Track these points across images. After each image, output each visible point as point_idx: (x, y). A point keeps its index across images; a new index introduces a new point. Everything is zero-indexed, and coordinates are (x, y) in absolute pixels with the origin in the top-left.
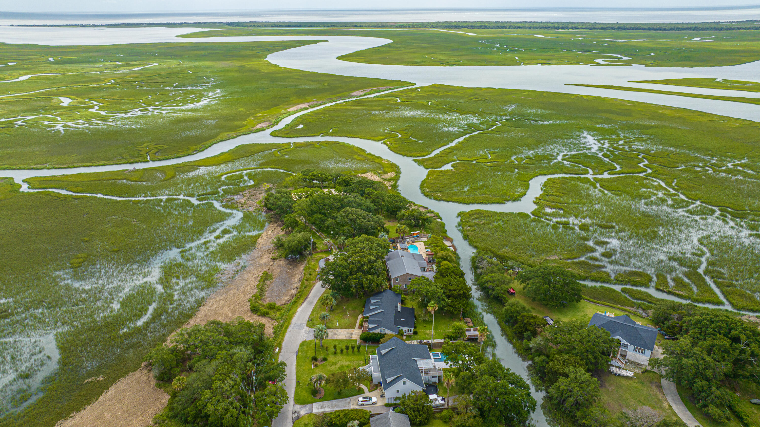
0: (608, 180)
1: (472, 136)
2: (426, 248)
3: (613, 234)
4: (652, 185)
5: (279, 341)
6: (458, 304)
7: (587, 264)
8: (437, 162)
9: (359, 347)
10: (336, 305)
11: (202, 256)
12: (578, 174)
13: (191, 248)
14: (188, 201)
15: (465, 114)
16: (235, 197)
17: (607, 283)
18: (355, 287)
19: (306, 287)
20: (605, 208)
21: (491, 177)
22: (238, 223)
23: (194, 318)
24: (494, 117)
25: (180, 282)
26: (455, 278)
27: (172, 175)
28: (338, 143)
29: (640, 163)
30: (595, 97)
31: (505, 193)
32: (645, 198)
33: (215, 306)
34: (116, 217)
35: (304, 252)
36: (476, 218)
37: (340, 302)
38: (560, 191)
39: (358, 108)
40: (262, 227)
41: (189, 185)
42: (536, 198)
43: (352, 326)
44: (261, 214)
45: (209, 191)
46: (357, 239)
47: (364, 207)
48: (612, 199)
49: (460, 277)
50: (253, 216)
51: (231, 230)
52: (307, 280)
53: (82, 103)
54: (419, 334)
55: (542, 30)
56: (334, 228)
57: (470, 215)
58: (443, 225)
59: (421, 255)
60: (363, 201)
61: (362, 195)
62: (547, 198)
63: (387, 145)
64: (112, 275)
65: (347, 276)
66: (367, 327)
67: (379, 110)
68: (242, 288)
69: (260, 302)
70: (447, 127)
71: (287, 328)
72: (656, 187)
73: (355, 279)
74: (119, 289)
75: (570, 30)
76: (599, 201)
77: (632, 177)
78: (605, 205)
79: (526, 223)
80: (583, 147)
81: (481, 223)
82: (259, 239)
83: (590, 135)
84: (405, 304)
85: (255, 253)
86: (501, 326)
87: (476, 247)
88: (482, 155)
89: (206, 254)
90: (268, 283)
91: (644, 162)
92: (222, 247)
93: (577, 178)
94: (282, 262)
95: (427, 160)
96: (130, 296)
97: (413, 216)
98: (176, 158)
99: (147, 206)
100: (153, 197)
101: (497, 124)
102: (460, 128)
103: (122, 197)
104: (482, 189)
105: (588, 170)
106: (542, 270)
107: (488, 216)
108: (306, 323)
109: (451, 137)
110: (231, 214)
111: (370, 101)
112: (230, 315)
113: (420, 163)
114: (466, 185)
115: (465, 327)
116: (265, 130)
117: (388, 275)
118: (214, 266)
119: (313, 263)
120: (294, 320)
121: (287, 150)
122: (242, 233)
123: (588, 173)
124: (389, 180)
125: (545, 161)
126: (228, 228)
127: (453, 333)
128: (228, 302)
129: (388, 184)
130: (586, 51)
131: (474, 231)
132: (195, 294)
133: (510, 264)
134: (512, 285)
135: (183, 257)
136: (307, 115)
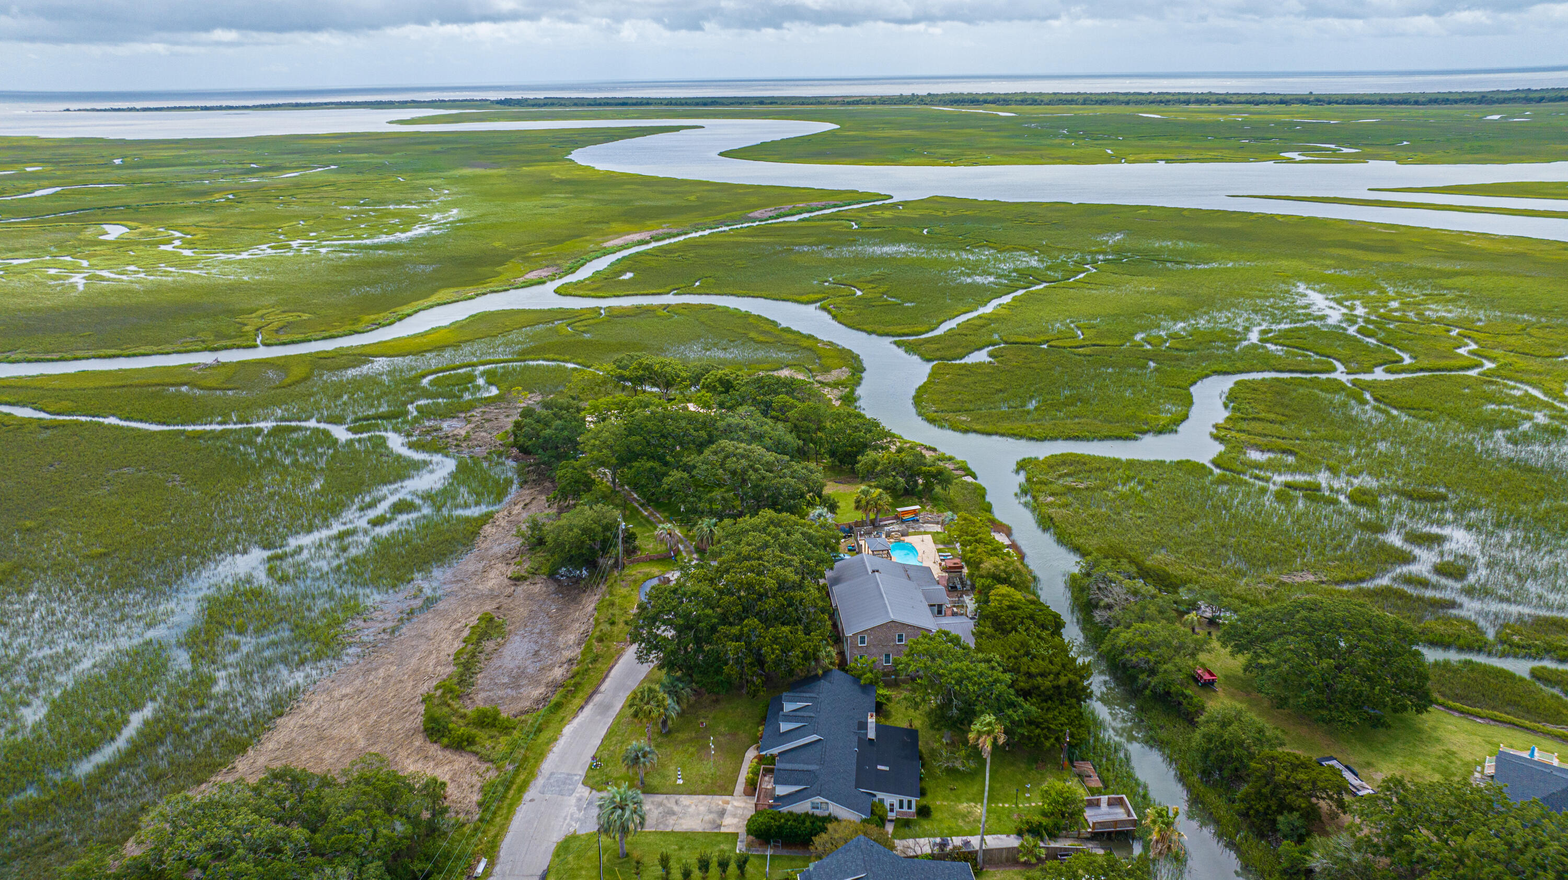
0: (1389, 385)
1: (1032, 293)
2: (939, 551)
3: (1449, 516)
4: (1507, 395)
5: (492, 833)
6: (1054, 718)
7: (1402, 596)
8: (951, 347)
9: (742, 863)
10: (681, 715)
11: (326, 568)
12: (1311, 372)
13: (300, 549)
14: (326, 433)
15: (1008, 250)
16: (445, 425)
17: (1480, 651)
18: (738, 661)
19: (595, 660)
20: (1403, 451)
21: (1092, 379)
22: (438, 486)
23: (251, 752)
24: (1077, 256)
25: (243, 640)
26: (1039, 636)
27: (304, 375)
28: (712, 307)
29: (1459, 347)
30: (1303, 218)
31: (1134, 416)
32: (1504, 427)
33: (323, 715)
34: (131, 470)
35: (601, 561)
36: (1066, 475)
37: (691, 706)
38: (1277, 409)
39: (761, 240)
40: (499, 494)
41: (339, 396)
42: (1216, 426)
43: (724, 788)
44: (503, 464)
45: (384, 409)
46: (746, 521)
47: (769, 442)
48: (1415, 426)
49: (1053, 634)
50: (481, 469)
51: (418, 502)
52: (600, 640)
53: (148, 234)
54: (936, 815)
55: (1154, 107)
56: (686, 496)
57: (1051, 467)
58: (980, 492)
59: (928, 569)
60: (765, 427)
61: (765, 414)
62: (1244, 425)
63: (829, 312)
64: (61, 623)
65: (713, 629)
66: (771, 794)
67: (811, 244)
68: (414, 661)
69: (455, 704)
70: (969, 275)
71: (522, 789)
72: (1519, 400)
73: (738, 639)
74: (67, 660)
75: (1214, 106)
76: (1382, 433)
77: (1449, 377)
78: (1402, 444)
79: (1203, 488)
80: (1304, 315)
81: (1081, 486)
82: (487, 527)
83: (1314, 290)
84: (887, 715)
85: (469, 563)
86: (1189, 789)
87: (1076, 549)
88: (1060, 332)
89: (335, 563)
90: (489, 645)
91: (1466, 345)
92: (383, 548)
93: (1311, 380)
94: (539, 587)
95: (928, 341)
96: (88, 683)
97: (902, 463)
98: (325, 338)
99: (218, 444)
100: (242, 423)
101: (1088, 270)
102: (999, 276)
103: (164, 424)
104: (1072, 404)
105: (1331, 363)
106: (1304, 613)
107: (1099, 469)
108: (582, 773)
109: (983, 294)
110: (425, 463)
111: (792, 228)
112: (362, 743)
113: (910, 349)
114: (1031, 397)
115: (1082, 794)
116: (544, 283)
117: (835, 625)
118: (351, 597)
119: (624, 591)
120: (547, 766)
121: (591, 321)
122: (445, 512)
123: (1334, 370)
124: (836, 385)
125: (1219, 344)
126: (409, 498)
127: (1044, 814)
128: (364, 704)
129: (832, 395)
130: (1257, 139)
131: (1066, 506)
132: (275, 677)
133: (1184, 594)
134: (1202, 657)
135: (271, 572)
136: (646, 253)
